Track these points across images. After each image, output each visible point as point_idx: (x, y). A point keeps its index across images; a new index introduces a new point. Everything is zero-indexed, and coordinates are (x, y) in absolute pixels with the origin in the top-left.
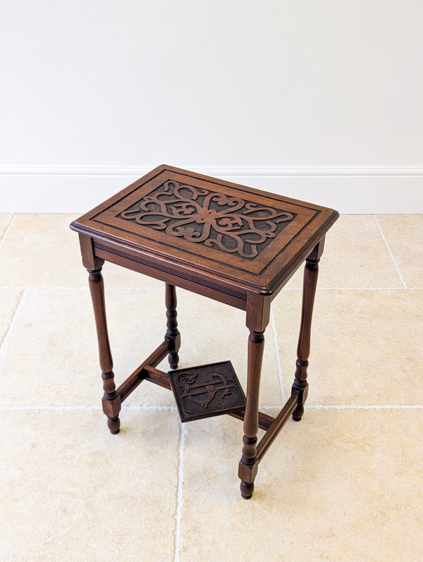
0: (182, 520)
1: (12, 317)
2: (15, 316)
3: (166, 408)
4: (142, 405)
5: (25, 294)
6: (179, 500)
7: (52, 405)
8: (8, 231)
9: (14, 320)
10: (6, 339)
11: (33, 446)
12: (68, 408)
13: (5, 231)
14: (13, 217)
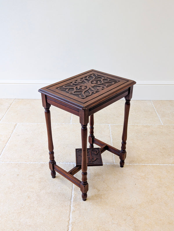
0: (73, 201)
1: (12, 132)
2: (13, 132)
3: (69, 163)
4: (59, 162)
5: (17, 125)
6: (73, 194)
7: (26, 162)
8: (12, 104)
9: (13, 133)
10: (9, 140)
11: (18, 175)
12: (32, 163)
13: (11, 104)
14: (14, 100)
